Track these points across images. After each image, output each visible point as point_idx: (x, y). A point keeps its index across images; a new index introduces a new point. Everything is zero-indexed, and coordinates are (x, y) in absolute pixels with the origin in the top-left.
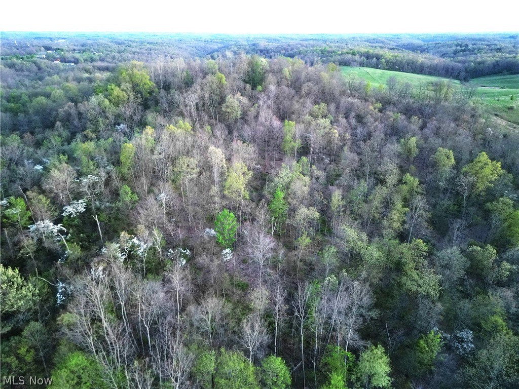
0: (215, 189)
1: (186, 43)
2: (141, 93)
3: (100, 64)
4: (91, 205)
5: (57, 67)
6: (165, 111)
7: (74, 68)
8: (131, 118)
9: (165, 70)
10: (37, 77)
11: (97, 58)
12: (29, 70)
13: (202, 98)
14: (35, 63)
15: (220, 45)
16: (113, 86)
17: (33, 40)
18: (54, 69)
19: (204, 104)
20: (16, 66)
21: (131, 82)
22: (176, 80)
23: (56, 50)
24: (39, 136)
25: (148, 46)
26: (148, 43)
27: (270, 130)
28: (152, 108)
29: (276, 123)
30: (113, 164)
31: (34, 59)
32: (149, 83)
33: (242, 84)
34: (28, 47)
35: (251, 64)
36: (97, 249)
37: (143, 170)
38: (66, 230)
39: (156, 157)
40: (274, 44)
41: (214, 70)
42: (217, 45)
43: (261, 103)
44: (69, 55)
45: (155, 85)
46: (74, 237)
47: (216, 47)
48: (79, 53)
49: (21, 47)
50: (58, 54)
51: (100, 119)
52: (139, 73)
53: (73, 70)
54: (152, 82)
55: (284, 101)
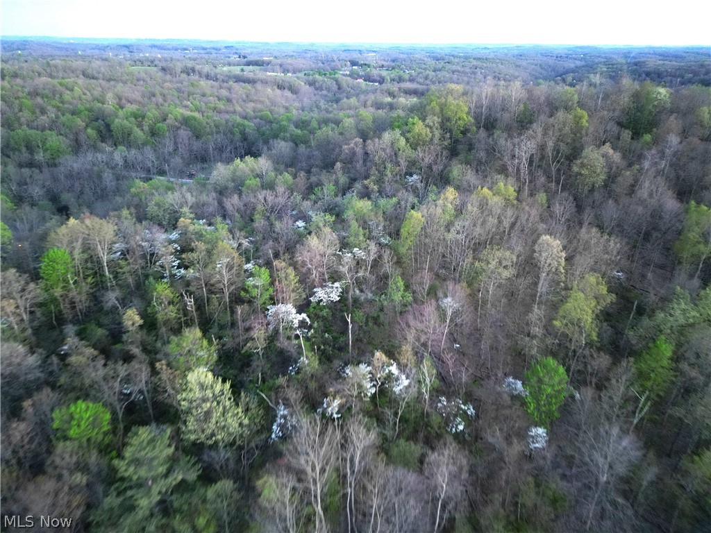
0: (537, 313)
1: (527, 60)
2: (450, 131)
3: (408, 85)
4: (347, 293)
5: (359, 86)
6: (480, 163)
7: (376, 90)
8: (430, 167)
9: (492, 99)
10: (334, 99)
11: (407, 77)
12: (328, 89)
13: (542, 147)
14: (336, 81)
15: (578, 63)
16: (416, 119)
17: (341, 52)
18: (355, 89)
19: (542, 158)
20: (317, 84)
21: (440, 115)
22: (506, 116)
23: (361, 65)
24: (313, 179)
25: (475, 63)
26: (474, 59)
27: (657, 214)
28: (462, 157)
29: (671, 204)
30: (390, 235)
31: (336, 76)
32: (465, 117)
33: (615, 129)
34: (334, 61)
35: (636, 96)
36: (340, 366)
37: (428, 253)
38: (309, 323)
39: (451, 236)
40: (674, 63)
41: (570, 103)
42: (574, 63)
43: (646, 164)
44: (375, 73)
45: (473, 121)
46: (317, 335)
47: (572, 66)
48: (387, 70)
49: (328, 61)
50: (364, 71)
51: (389, 165)
52: (455, 102)
53: (374, 91)
54: (469, 117)
55: (690, 164)
